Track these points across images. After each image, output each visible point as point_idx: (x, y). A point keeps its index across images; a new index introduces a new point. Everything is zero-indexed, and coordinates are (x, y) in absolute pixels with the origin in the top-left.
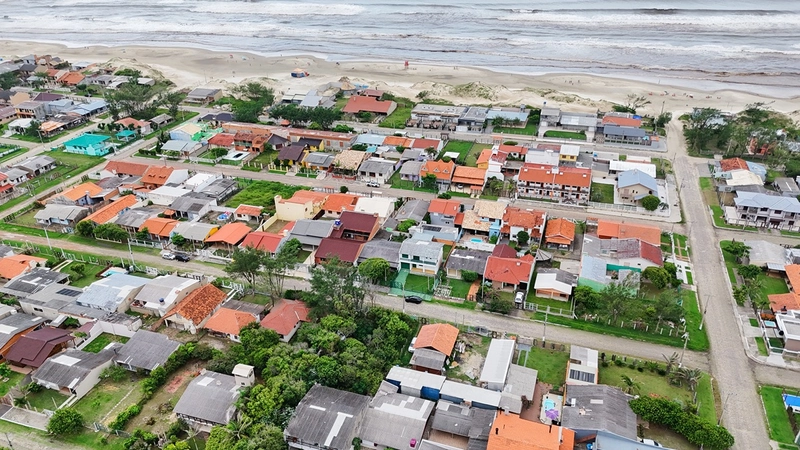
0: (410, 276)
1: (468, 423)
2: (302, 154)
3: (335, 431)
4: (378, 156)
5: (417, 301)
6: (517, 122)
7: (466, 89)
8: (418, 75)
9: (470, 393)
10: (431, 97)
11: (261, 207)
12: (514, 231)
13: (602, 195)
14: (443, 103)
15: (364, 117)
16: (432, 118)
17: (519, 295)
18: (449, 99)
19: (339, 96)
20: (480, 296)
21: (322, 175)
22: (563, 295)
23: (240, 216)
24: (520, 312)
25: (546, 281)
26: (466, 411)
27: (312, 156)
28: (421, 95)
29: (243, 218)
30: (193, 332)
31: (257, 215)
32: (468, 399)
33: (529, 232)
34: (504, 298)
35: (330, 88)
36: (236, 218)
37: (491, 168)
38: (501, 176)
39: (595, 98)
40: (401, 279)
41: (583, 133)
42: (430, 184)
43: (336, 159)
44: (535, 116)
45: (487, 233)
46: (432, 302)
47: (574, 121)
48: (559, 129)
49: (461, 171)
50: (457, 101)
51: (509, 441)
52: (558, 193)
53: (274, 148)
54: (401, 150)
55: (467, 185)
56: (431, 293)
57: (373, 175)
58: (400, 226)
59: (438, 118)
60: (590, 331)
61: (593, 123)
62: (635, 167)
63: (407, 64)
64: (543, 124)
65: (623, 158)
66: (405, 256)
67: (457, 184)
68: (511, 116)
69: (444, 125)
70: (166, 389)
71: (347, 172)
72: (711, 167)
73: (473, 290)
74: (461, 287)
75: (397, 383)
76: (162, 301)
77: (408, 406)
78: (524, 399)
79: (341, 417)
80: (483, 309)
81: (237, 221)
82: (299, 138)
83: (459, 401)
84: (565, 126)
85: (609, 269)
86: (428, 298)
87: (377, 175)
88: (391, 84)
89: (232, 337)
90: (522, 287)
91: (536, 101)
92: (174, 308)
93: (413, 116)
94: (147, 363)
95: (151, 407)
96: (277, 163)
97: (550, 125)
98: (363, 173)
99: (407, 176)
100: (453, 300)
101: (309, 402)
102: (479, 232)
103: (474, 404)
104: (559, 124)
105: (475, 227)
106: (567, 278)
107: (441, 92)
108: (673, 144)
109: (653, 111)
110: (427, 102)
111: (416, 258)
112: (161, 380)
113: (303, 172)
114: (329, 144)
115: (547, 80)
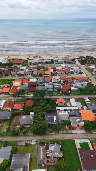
0: (48, 92)
1: (75, 113)
2: (10, 73)
3: (55, 119)
4: (26, 71)
5: (52, 96)
6: (50, 62)
7: (36, 57)
8: (23, 55)
9: (73, 108)
10: (30, 59)
11: (9, 84)
12: (62, 81)
13: (72, 73)
14: (33, 60)
15: (18, 64)
16: (32, 63)
17: (69, 91)
18: (34, 59)
19: (9, 60)
20: (63, 93)
21: (17, 76)
22: (76, 90)
23: (5, 87)
24: (71, 94)
25: (73, 88)
26: (73, 111)
27: (13, 73)
28: (28, 59)
29: (6, 87)
30: (11, 110)
31: (9, 86)
32: (73, 109)
33: (65, 80)
34: (67, 92)
35: (6, 59)
36: (4, 87)
37: (51, 71)
38: (53, 72)
39: (61, 56)
40: (46, 93)
41: (62, 63)
42: (41, 75)
43: (19, 73)
44: (52, 60)
45: (57, 82)
46: (54, 95)
47: (60, 61)
48: (57, 63)
49: (46, 72)
50: (35, 59)
51: (84, 113)
52: (65, 74)
53: (2, 72)
54: (31, 69)
55: (48, 74)
58: (41, 83)
59: (34, 63)
60: (84, 95)
61: (63, 61)
62: (74, 67)
63: (20, 53)
64: (55, 62)
65: (72, 66)
66: (46, 88)
67: (45, 74)
68: (49, 61)
69: (36, 64)
70: (13, 122)
71: (22, 75)
72: (86, 66)
73: (61, 92)
74: (58, 92)
75: (59, 110)
76: (1, 105)
77: (63, 112)
78: (81, 107)
79: (55, 117)
80: (64, 95)
81: (4, 88)
82: (7, 70)
83: (71, 110)
84: (59, 62)
85: (81, 84)
86: (53, 95)
87: (29, 75)
88: (19, 57)
89: (20, 109)
90: (69, 90)
91: (52, 58)
92: (4, 106)
93: (29, 63)
94: (6, 118)
95: (12, 126)
96: (5, 75)
97: (56, 62)
98: (25, 75)
99: (35, 74)
100: (58, 94)
101: (47, 116)
102: (56, 82)
103: (74, 110)
104: (57, 62)
105: (55, 81)
106: (75, 87)
107: (31, 58)
108: (78, 63)
109: (72, 58)
110: (29, 60)
111: (48, 88)
112: (11, 120)
113: (12, 76)
114: (14, 70)
115: (49, 54)
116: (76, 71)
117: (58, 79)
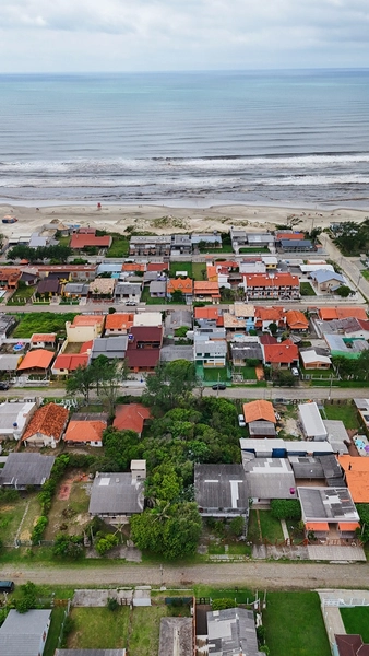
0: (205, 370)
1: (319, 468)
2: (60, 287)
3: (235, 496)
4: (122, 280)
5: (222, 388)
6: (217, 243)
7: (164, 222)
8: (112, 213)
9: (310, 447)
10: (137, 230)
11: (53, 334)
12: (266, 324)
13: (307, 291)
14: (148, 234)
15: (91, 251)
16: (147, 246)
17: (296, 371)
18: (153, 230)
19: (58, 235)
20: (267, 375)
21: (83, 302)
22: (324, 365)
23: (35, 344)
24: (300, 382)
25: (309, 357)
26: (312, 460)
27: (69, 287)
28: (128, 229)
29: (39, 346)
30: (54, 447)
31: (53, 341)
32: (311, 451)
33: (277, 323)
34: (286, 375)
35: (45, 229)
36: (32, 346)
37: (220, 280)
38: (228, 286)
39: (262, 221)
40: (200, 373)
41: (266, 247)
42: (178, 298)
43: (92, 287)
44: (226, 237)
45: (244, 329)
46: (233, 386)
47: (258, 239)
48: (247, 247)
49: (200, 285)
50: (159, 232)
51: (361, 473)
52: (276, 293)
53: (27, 284)
54: (140, 274)
55: (209, 295)
56: (230, 380)
57: (126, 296)
58: (179, 332)
59: (153, 246)
61: (270, 239)
62: (317, 267)
63: (99, 205)
64: (235, 243)
65: (306, 263)
66: (199, 355)
67: (198, 295)
68: (212, 239)
69: (160, 250)
70: (59, 497)
71: (103, 296)
72: (363, 263)
73: (259, 373)
74: (249, 372)
75: (253, 451)
76: (15, 425)
77: (271, 465)
78: (345, 442)
79: (234, 484)
80: (274, 385)
81: (33, 349)
82: (47, 273)
83: (304, 454)
84: (252, 244)
85: (346, 341)
86: (228, 384)
87: (131, 296)
88: (96, 222)
89: (93, 444)
90: (294, 364)
91: (225, 228)
92: (26, 429)
93: (132, 247)
94: (34, 479)
95: (56, 515)
96: (38, 295)
97: (240, 244)
98: (118, 296)
99: (155, 294)
100: (248, 382)
101: (201, 478)
102: (238, 329)
103: (315, 454)
104: (247, 243)
105: (235, 326)
106: (322, 352)
107: (143, 226)
108: (329, 248)
109: (307, 227)
110: (135, 234)
111: (207, 355)
112: (52, 491)
113: (65, 301)
114: (76, 275)
115: (215, 210)
116: (324, 283)
117: (247, 318)
